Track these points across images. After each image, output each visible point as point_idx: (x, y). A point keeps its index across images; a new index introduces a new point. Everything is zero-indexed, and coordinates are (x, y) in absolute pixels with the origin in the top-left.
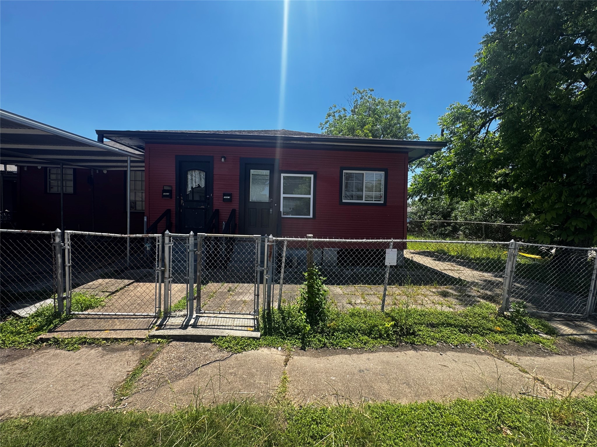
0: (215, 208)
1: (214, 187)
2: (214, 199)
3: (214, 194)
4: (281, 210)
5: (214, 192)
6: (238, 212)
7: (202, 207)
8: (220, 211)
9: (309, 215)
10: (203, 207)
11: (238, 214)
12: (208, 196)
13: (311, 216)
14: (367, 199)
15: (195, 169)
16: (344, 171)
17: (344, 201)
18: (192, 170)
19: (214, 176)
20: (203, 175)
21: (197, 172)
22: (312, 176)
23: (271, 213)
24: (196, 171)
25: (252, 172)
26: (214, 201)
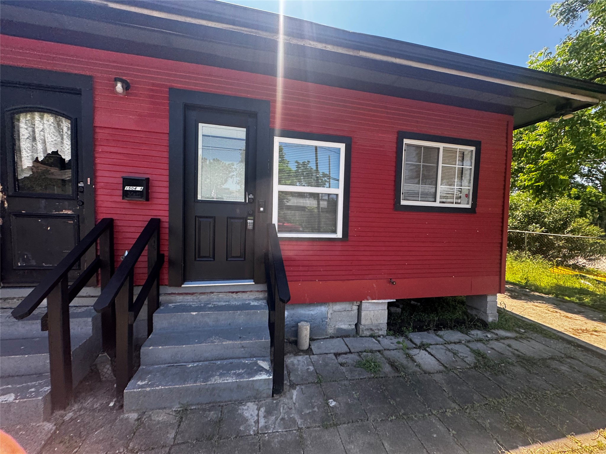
0: (101, 217)
1: (98, 161)
2: (100, 192)
3: (99, 180)
4: (275, 220)
5: (99, 173)
6: (166, 225)
7: (65, 212)
8: (119, 223)
9: (335, 231)
10: (70, 212)
11: (167, 231)
12: (81, 184)
13: (339, 234)
14: (444, 200)
15: (43, 111)
16: (406, 141)
17: (403, 203)
18: (31, 110)
19: (98, 130)
20: (66, 125)
21: (49, 119)
22: (342, 147)
23: (250, 227)
24: (46, 116)
25: (204, 129)
26: (100, 198)
